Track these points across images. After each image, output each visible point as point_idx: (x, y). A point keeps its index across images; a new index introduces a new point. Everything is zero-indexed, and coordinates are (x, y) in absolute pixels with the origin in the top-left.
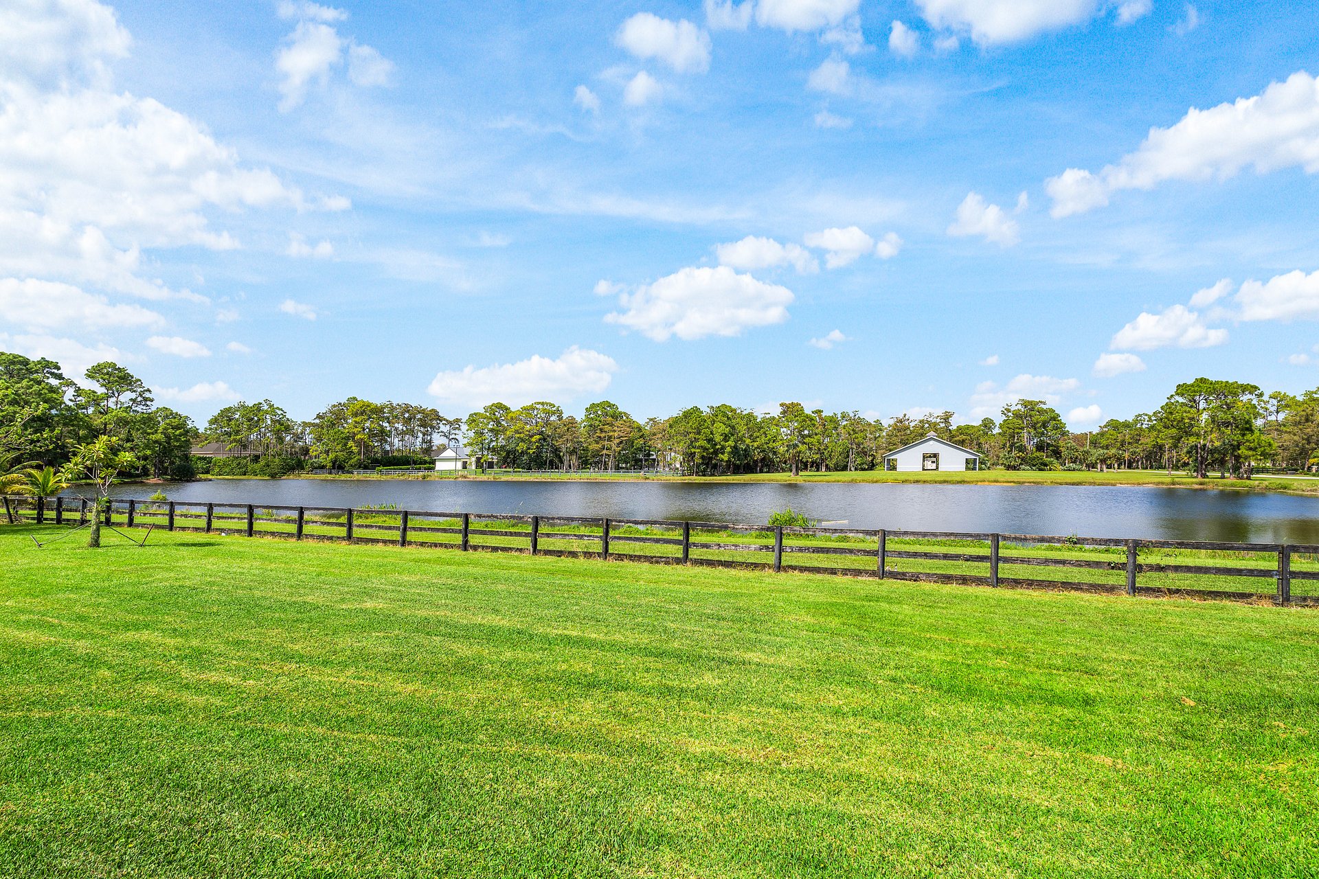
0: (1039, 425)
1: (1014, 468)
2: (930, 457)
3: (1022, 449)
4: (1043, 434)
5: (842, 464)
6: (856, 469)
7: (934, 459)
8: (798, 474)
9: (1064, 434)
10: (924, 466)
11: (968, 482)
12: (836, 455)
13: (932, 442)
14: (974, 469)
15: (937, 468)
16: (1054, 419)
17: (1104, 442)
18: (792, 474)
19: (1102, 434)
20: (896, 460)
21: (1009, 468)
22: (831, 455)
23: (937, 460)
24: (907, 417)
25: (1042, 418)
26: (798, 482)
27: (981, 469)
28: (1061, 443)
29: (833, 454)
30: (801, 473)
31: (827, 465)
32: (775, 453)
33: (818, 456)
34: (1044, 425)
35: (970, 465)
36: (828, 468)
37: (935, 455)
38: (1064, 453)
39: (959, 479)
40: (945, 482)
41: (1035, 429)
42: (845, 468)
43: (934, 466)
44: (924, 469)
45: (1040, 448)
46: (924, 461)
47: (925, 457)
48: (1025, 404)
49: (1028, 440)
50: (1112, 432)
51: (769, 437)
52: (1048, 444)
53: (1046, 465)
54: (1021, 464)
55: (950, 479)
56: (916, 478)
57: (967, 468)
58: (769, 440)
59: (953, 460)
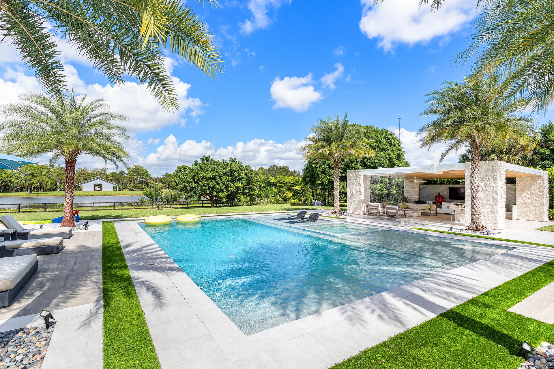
0: (141, 174)
1: (132, 190)
2: (98, 186)
3: (134, 183)
4: (143, 178)
5: (53, 188)
6: (60, 190)
7: (100, 187)
8: (31, 193)
9: (150, 177)
10: (95, 189)
11: (114, 195)
12: (49, 184)
13: (98, 180)
14: (116, 190)
15: (101, 190)
16: (146, 173)
17: (164, 181)
18: (28, 193)
19: (163, 178)
20: (82, 187)
21: (130, 190)
22: (46, 184)
23: (101, 187)
24: (86, 169)
25: (142, 172)
26: (33, 196)
27: (119, 190)
28: (149, 181)
29: (47, 184)
30: (33, 192)
31: (43, 189)
32: (11, 183)
33: (38, 184)
34: (143, 174)
35: (115, 189)
36: (44, 190)
37: (100, 185)
38: (150, 185)
39: (110, 194)
40: (104, 195)
41: (140, 176)
42: (55, 190)
43: (100, 189)
44: (95, 191)
45: (142, 183)
46: (95, 187)
47: (96, 186)
48: (136, 167)
49: (137, 179)
50: (166, 178)
51: (7, 175)
52: (145, 181)
53: (143, 189)
54: (134, 188)
55: (106, 194)
56: (93, 194)
57: (113, 190)
58: (8, 176)
59: (108, 187)
